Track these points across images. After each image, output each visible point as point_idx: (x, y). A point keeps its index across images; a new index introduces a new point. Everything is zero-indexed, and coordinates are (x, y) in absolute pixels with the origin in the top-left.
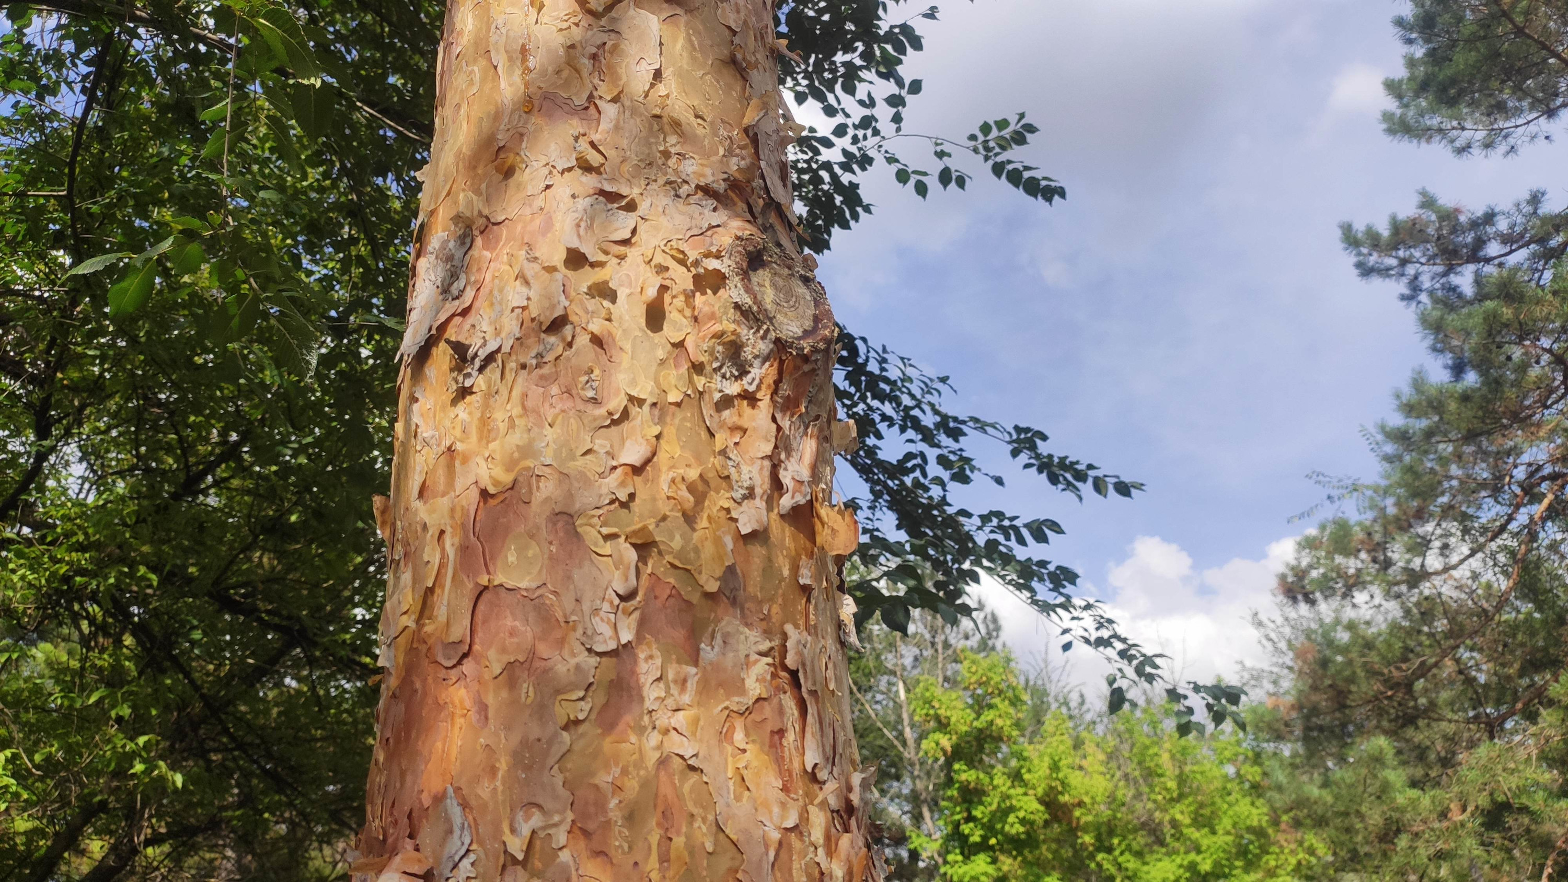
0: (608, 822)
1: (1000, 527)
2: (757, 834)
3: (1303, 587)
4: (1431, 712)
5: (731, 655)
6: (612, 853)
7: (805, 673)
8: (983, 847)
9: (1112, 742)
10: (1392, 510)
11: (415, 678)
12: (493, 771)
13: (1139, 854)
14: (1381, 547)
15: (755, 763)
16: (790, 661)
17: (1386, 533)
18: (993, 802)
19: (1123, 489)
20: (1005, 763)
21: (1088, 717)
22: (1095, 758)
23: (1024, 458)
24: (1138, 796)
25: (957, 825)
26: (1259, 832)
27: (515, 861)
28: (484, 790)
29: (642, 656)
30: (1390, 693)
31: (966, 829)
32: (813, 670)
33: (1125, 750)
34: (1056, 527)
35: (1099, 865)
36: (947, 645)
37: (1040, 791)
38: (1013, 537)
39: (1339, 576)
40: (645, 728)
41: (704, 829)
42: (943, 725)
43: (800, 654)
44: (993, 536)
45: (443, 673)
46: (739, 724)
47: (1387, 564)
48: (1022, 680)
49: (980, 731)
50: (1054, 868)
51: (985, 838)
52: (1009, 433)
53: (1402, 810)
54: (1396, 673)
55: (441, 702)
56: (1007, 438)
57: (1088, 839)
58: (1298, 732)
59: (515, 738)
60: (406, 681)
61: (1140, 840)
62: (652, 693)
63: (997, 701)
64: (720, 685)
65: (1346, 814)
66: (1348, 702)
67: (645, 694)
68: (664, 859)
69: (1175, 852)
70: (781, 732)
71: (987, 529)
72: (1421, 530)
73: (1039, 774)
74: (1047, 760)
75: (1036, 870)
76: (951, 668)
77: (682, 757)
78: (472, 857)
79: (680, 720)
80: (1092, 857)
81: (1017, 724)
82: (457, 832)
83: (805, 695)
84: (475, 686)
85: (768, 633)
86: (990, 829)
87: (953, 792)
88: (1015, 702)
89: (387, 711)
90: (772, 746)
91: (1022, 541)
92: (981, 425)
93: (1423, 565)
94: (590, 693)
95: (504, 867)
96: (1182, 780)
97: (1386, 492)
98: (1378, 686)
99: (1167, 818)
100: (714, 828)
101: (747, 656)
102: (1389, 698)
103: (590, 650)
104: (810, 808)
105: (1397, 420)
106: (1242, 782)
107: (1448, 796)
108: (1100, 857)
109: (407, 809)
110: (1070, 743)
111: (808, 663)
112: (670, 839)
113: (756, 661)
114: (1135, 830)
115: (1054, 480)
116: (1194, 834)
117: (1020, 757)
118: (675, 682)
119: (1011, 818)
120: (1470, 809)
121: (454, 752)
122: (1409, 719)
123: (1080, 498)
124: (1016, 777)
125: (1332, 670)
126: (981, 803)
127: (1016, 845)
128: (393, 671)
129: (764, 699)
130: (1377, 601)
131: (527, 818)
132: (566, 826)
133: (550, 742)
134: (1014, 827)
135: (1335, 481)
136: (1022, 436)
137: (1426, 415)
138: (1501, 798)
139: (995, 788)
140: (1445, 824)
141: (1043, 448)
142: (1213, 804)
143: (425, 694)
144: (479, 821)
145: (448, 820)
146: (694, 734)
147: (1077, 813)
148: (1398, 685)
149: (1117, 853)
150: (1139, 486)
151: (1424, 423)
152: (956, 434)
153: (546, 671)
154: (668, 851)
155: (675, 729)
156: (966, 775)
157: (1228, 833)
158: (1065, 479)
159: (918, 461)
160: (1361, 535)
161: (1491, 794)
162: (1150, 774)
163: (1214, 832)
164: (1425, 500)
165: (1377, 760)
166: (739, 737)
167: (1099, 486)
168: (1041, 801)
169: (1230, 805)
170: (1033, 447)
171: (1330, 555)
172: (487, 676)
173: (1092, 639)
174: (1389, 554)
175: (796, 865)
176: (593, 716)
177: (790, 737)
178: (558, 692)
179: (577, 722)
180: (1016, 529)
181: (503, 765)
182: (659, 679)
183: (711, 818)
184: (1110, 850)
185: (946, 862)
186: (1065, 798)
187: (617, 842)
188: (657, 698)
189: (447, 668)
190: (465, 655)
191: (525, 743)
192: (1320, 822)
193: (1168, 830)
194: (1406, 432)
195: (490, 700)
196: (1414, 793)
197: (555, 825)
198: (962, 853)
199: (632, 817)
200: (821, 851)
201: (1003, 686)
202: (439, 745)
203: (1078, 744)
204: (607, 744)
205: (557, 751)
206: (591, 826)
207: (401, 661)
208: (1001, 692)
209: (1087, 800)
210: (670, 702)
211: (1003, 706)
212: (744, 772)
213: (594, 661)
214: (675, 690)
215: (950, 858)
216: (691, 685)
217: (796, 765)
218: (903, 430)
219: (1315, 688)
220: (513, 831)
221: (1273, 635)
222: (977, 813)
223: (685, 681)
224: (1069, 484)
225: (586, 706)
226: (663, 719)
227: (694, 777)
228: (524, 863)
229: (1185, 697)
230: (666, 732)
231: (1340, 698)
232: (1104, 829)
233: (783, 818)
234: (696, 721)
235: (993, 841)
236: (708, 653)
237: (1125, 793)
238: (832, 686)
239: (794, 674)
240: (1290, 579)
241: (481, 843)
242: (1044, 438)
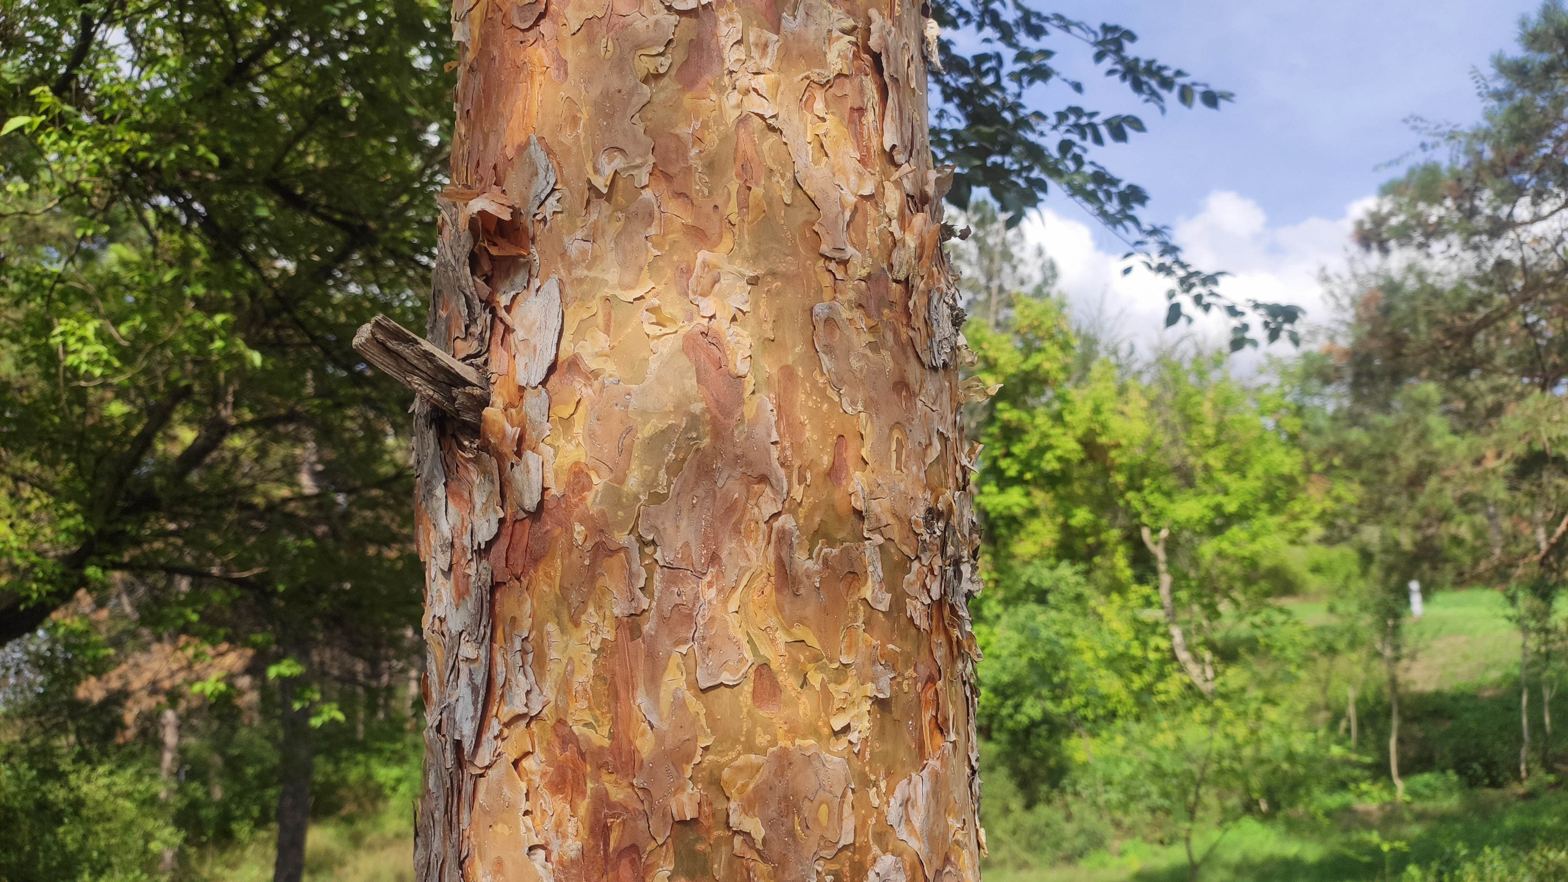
0: (689, 168)
1: (1077, 126)
2: (835, 194)
3: (1379, 235)
4: (1484, 363)
5: (813, 27)
6: (694, 195)
7: (888, 58)
8: (1018, 480)
9: (1156, 390)
10: (1489, 154)
11: (492, 47)
12: (575, 120)
13: (1168, 495)
14: (1471, 194)
15: (833, 133)
16: (874, 43)
17: (1478, 178)
18: (1032, 440)
19: (1211, 99)
20: (1048, 405)
21: (1136, 367)
22: (1137, 404)
23: (1108, 62)
24: (1175, 442)
25: (995, 460)
26: (1290, 480)
27: (599, 194)
28: (567, 137)
29: (722, 19)
30: (1448, 343)
31: (1003, 463)
32: (896, 59)
33: (1168, 398)
34: (1137, 124)
35: (1128, 503)
36: (1001, 289)
37: (1080, 432)
38: (1089, 137)
39: (1419, 224)
40: (725, 88)
41: (783, 184)
42: (990, 366)
43: (883, 38)
44: (1069, 136)
45: (520, 36)
46: (819, 94)
47: (1473, 212)
48: (1074, 327)
49: (1027, 373)
50: (1083, 503)
51: (1021, 473)
52: (1095, 33)
53: (1437, 453)
54: (1459, 323)
55: (519, 63)
56: (1092, 38)
57: (1120, 478)
58: (1349, 379)
59: (595, 91)
60: (484, 52)
61: (1170, 482)
62: (732, 56)
63: (1046, 344)
64: (801, 55)
65: (1380, 456)
66: (1405, 351)
67: (725, 56)
68: (743, 205)
69: (1202, 493)
70: (861, 111)
71: (1063, 128)
72: (1515, 179)
73: (1080, 416)
74: (1090, 404)
75: (1067, 503)
76: (1004, 313)
77: (762, 117)
78: (557, 195)
79: (760, 82)
80: (1122, 495)
81: (1065, 368)
82: (542, 173)
83: (887, 80)
84: (552, 44)
85: (850, 13)
86: (1026, 465)
87: (994, 430)
88: (1065, 347)
89: (465, 86)
90: (851, 122)
91: (1098, 140)
92: (1065, 24)
93: (1510, 214)
94: (670, 50)
95: (588, 202)
96: (1221, 427)
97: (1485, 136)
98: (1438, 334)
99: (1200, 463)
100: (792, 185)
101: (830, 31)
102: (1447, 348)
103: (669, 8)
104: (886, 184)
105: (1515, 51)
106: (1279, 433)
107: (1486, 444)
108: (1130, 495)
109: (491, 164)
110: (1113, 386)
111: (891, 50)
112: (749, 189)
113: (839, 38)
114: (1167, 473)
115: (1138, 86)
116: (1225, 478)
117: (1063, 398)
118: (756, 45)
119: (1049, 456)
120: (1506, 456)
121: (535, 108)
122: (1463, 370)
123: (1163, 110)
124: (1058, 418)
125: (1394, 317)
126: (1021, 441)
127: (1051, 481)
128: (468, 45)
129: (846, 76)
130: (1454, 250)
131: (611, 161)
132: (648, 169)
133: (631, 94)
134: (1050, 463)
135: (1433, 126)
136: (1109, 37)
137: (1551, 48)
138: (1538, 447)
139: (1036, 427)
140: (1477, 470)
141: (1131, 50)
142: (1248, 451)
143: (503, 60)
144: (563, 164)
145: (533, 164)
146: (775, 97)
147: (1113, 454)
148: (1458, 335)
149: (1146, 492)
150: (1228, 96)
151: (1545, 57)
152: (1037, 32)
153: (624, 27)
154: (747, 200)
155: (755, 90)
156: (1008, 413)
157: (1258, 478)
158: (1150, 88)
159: (993, 63)
160: (1451, 182)
161: (1530, 444)
162: (1190, 422)
163: (1244, 476)
164: (1527, 145)
165: (1423, 404)
166: (819, 107)
167: (1185, 96)
168: (1080, 441)
169: (1265, 453)
170: (1120, 48)
171: (1413, 202)
172: (566, 33)
173: (1154, 265)
174: (1477, 202)
175: (870, 229)
176: (673, 72)
177: (870, 118)
178: (638, 47)
179: (658, 76)
180: (1093, 127)
181: (584, 116)
182: (739, 42)
183: (789, 175)
184: (1140, 489)
185: (981, 493)
186: (1103, 440)
187: (697, 186)
188: (738, 60)
189: (524, 31)
190: (542, 16)
191: (606, 95)
192: (1355, 464)
193: (1199, 474)
194: (1524, 66)
195: (569, 56)
196: (1451, 439)
197: (637, 167)
198: (998, 485)
199: (711, 166)
200: (894, 222)
201: (1054, 331)
202: (520, 104)
203: (1122, 391)
204: (687, 100)
205: (637, 102)
206: (673, 170)
207: (477, 34)
208: (1052, 337)
209: (1124, 442)
210: (751, 66)
211: (1052, 349)
212: (824, 139)
213: (674, 19)
214: (755, 53)
215: (986, 489)
216: (773, 50)
217: (875, 143)
218: (980, 26)
219: (1372, 334)
220: (596, 171)
221: (1337, 291)
222: (1017, 449)
223: (766, 46)
224: (1153, 93)
225: (666, 61)
226: (744, 80)
227: (773, 137)
228: (608, 197)
229: (1242, 314)
230: (747, 92)
231: (1397, 343)
232: (1137, 470)
233: (859, 187)
234: (777, 85)
235: (1028, 476)
236: (789, 24)
237: (1162, 438)
238: (913, 85)
239: (876, 57)
240: (1368, 226)
241: (565, 183)
242: (1132, 37)
